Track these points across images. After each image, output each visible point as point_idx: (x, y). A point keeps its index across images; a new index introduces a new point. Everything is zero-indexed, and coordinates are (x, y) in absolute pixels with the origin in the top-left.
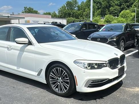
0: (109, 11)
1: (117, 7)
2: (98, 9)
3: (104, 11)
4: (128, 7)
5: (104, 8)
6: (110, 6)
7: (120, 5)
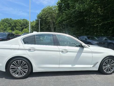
0: (16, 28)
1: (20, 27)
2: (9, 26)
3: (13, 28)
4: (26, 28)
5: (12, 26)
6: (16, 26)
7: (21, 26)
